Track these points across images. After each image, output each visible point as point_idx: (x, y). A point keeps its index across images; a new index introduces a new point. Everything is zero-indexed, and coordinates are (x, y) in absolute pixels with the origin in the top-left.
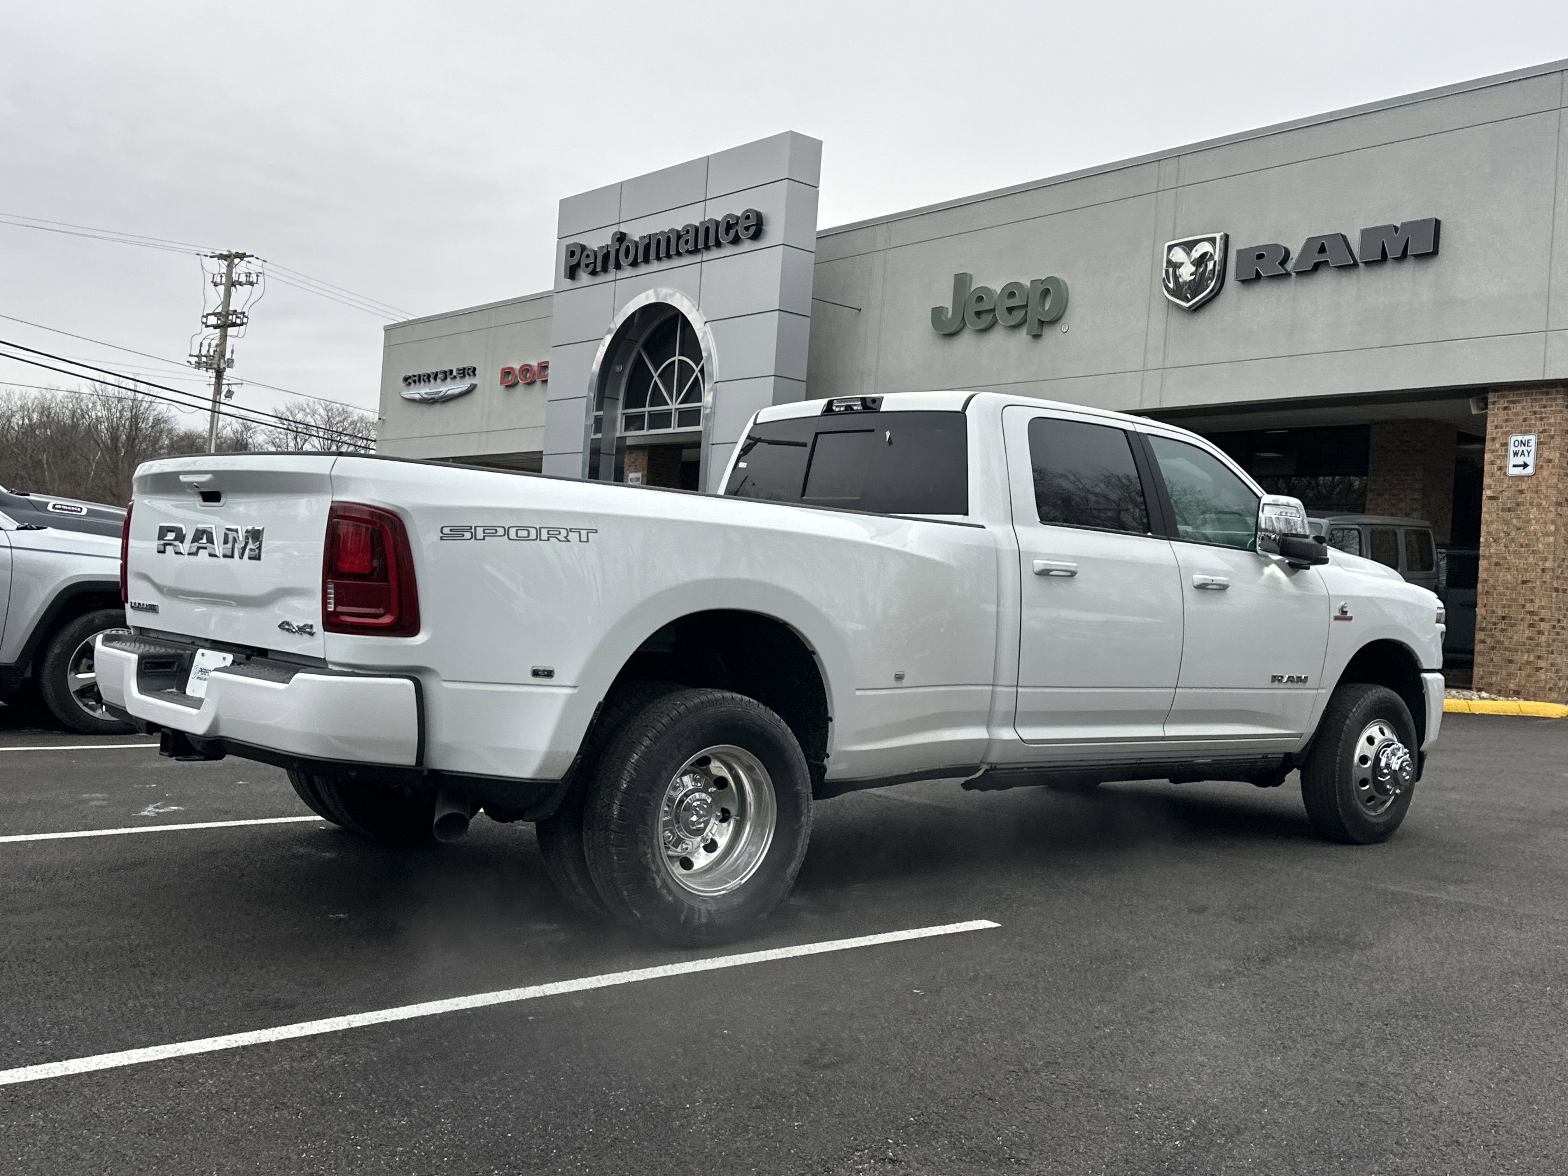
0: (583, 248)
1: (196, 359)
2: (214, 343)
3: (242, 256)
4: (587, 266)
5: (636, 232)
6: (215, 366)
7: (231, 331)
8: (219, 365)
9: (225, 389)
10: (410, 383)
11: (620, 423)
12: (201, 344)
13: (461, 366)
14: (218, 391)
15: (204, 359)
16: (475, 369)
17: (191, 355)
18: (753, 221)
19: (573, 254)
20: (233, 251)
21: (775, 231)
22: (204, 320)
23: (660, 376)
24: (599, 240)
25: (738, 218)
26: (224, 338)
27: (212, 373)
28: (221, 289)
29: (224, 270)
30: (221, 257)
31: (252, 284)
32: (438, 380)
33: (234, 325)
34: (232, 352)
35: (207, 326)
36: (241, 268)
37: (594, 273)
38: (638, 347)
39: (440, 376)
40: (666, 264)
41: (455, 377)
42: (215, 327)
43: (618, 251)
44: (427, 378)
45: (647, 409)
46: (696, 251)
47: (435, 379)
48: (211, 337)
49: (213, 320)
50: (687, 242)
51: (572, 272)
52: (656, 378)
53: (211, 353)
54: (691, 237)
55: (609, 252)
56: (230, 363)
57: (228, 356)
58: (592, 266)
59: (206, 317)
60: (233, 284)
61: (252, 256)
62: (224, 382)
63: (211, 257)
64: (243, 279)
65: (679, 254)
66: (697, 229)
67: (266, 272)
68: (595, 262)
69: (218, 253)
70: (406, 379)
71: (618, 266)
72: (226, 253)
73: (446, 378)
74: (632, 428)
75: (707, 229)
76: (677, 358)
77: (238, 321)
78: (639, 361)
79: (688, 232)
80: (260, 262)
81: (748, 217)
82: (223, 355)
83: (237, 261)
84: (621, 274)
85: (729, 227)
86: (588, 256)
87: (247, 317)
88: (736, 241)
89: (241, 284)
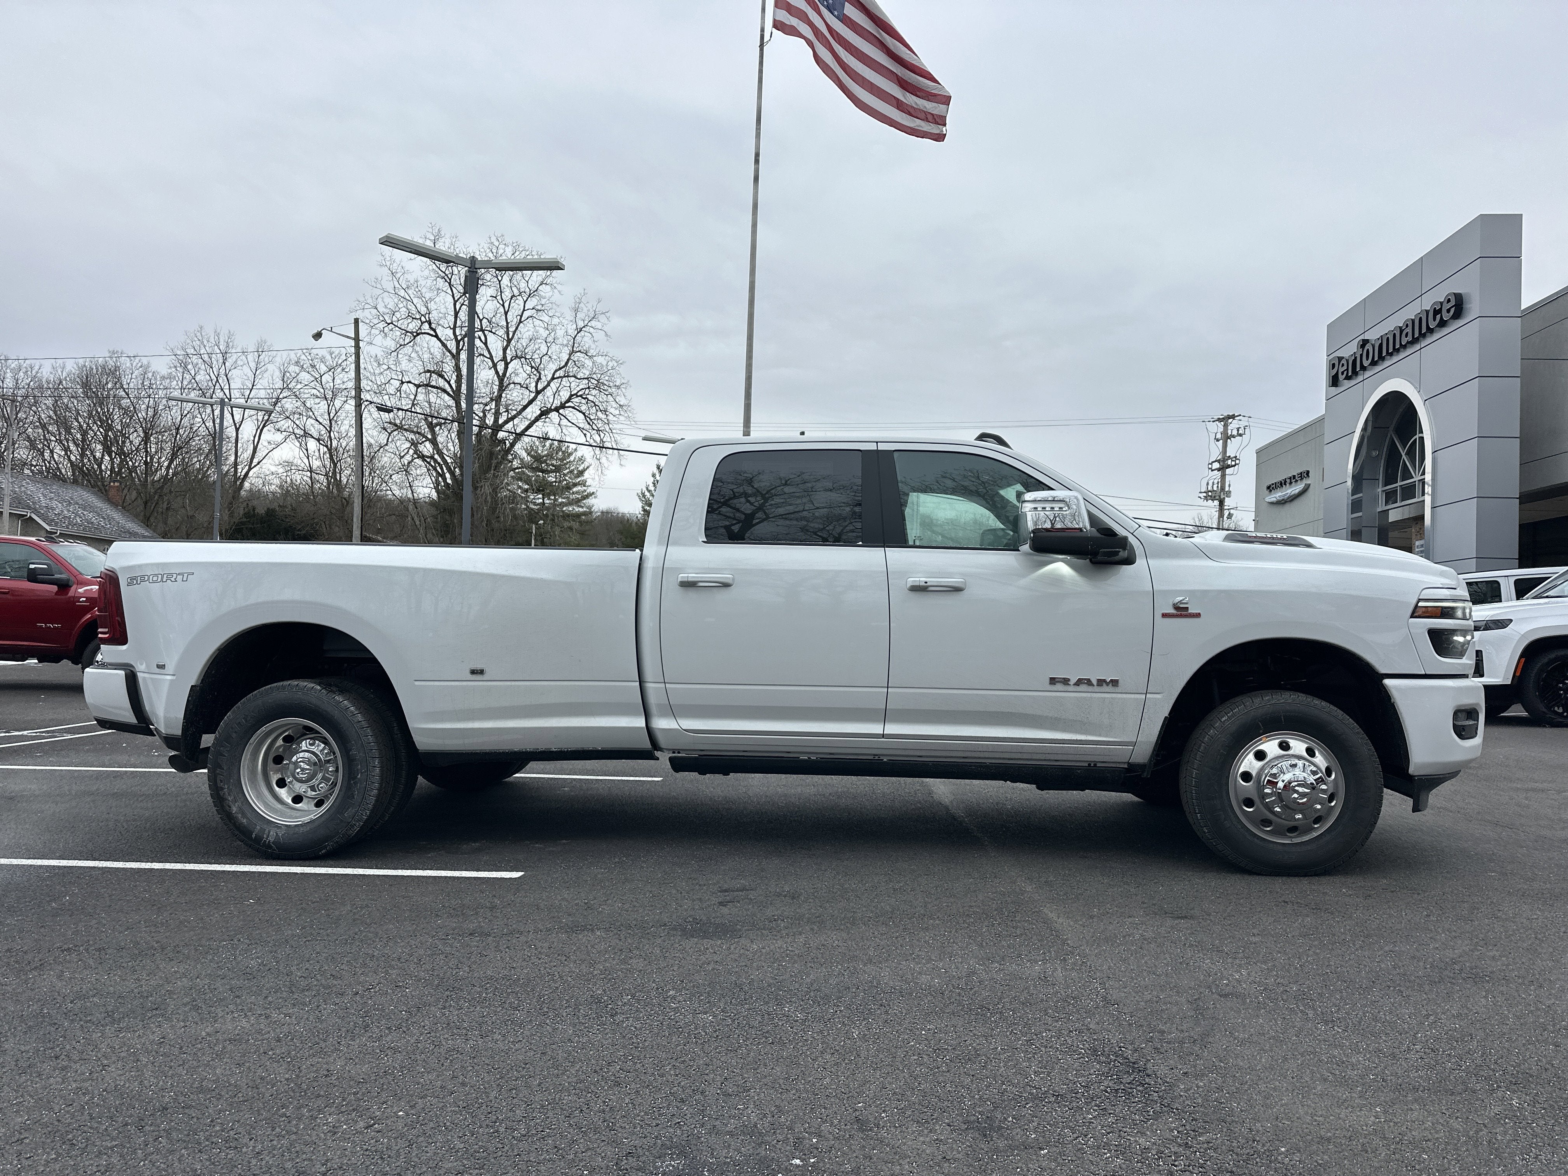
0: (1340, 359)
1: (1205, 494)
2: (1216, 481)
3: (1233, 417)
4: (1343, 373)
5: (1373, 335)
6: (1217, 498)
7: (1228, 471)
8: (1220, 496)
9: (1226, 513)
10: (1271, 491)
11: (1382, 498)
12: (1208, 484)
13: (1299, 472)
14: (1221, 515)
15: (1210, 494)
16: (1308, 472)
17: (1200, 493)
18: (1453, 303)
19: (1334, 365)
20: (1226, 414)
21: (1473, 308)
22: (1210, 466)
23: (1407, 454)
24: (1349, 351)
25: (1441, 303)
26: (1223, 476)
27: (1216, 503)
28: (1221, 441)
29: (1221, 429)
30: (1219, 420)
31: (1241, 435)
32: (1288, 485)
33: (1229, 466)
34: (1229, 486)
35: (1212, 471)
36: (1233, 425)
37: (1348, 378)
38: (1391, 433)
39: (1288, 481)
40: (1395, 359)
41: (1296, 481)
42: (1219, 470)
43: (1361, 355)
44: (1282, 484)
45: (1399, 483)
46: (1415, 341)
47: (1285, 484)
48: (1214, 477)
49: (1216, 465)
50: (1407, 335)
51: (1334, 381)
52: (1404, 456)
53: (1215, 489)
54: (1409, 330)
55: (1356, 358)
56: (1228, 494)
57: (1227, 489)
58: (1345, 372)
59: (1211, 464)
60: (1229, 438)
61: (1240, 415)
62: (1225, 507)
63: (1213, 422)
64: (1235, 433)
65: (1404, 347)
66: (1413, 321)
67: (1251, 424)
68: (1347, 370)
69: (1216, 418)
70: (1268, 488)
71: (1363, 368)
72: (1221, 417)
73: (1291, 483)
74: (1391, 502)
75: (1421, 319)
76: (1417, 437)
77: (1233, 463)
78: (1393, 444)
79: (1407, 326)
80: (1246, 419)
81: (1449, 301)
82: (1223, 489)
83: (1230, 421)
84: (1368, 374)
85: (1437, 312)
86: (1343, 365)
87: (1239, 459)
88: (1443, 324)
89: (1234, 437)
